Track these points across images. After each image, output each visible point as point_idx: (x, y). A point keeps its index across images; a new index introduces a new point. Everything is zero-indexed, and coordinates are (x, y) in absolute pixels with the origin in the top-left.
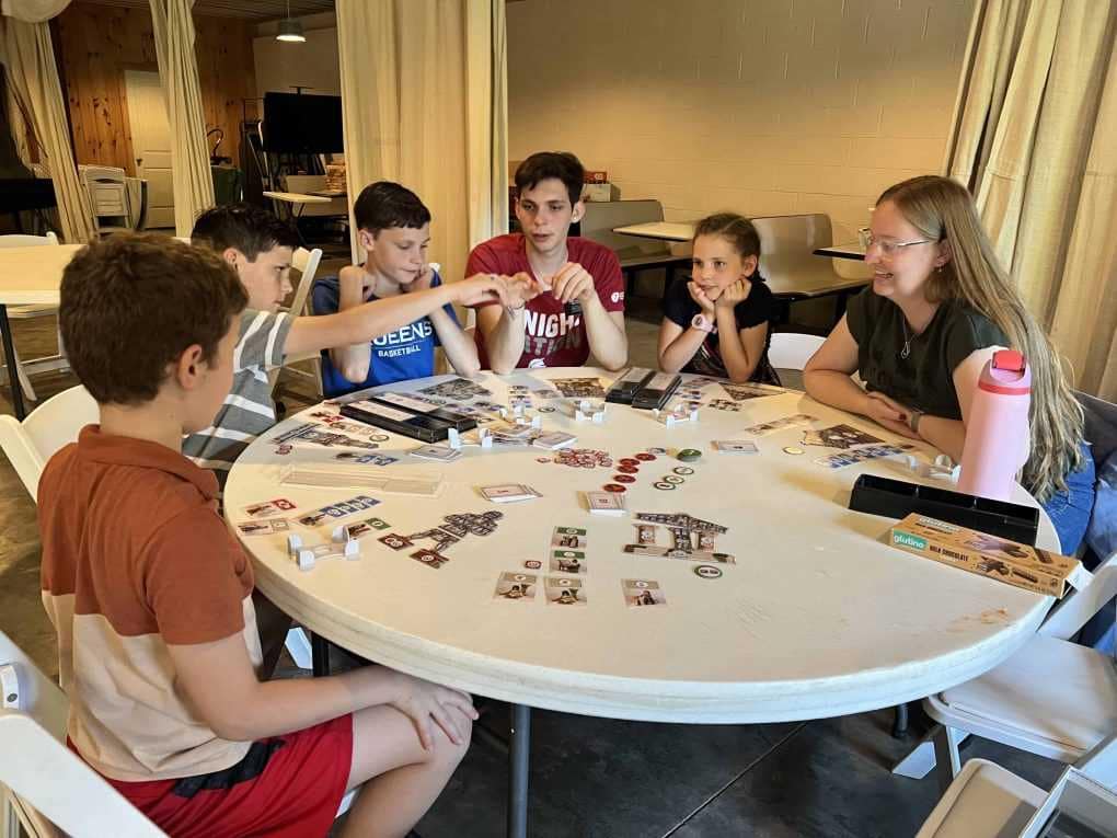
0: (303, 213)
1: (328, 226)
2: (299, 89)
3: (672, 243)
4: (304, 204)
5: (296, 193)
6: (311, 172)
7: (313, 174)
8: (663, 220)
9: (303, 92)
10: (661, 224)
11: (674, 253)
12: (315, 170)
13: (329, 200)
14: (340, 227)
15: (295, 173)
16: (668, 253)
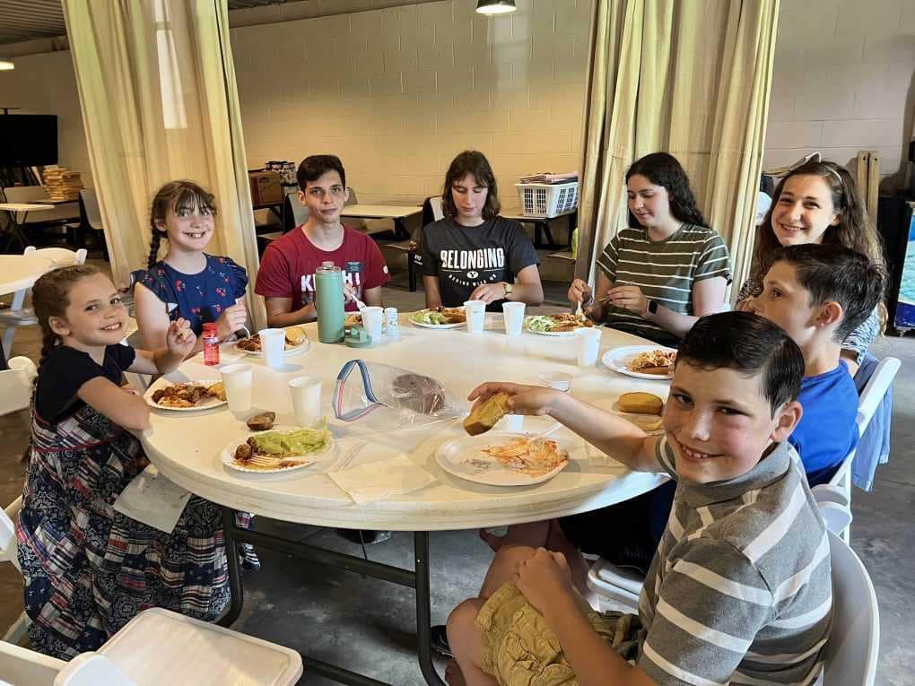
0: (28, 221)
1: (49, 230)
2: (6, 110)
3: (366, 220)
4: (27, 212)
5: (15, 202)
6: (26, 184)
7: (28, 185)
8: (357, 203)
9: (10, 112)
10: (356, 206)
11: (369, 228)
12: (29, 181)
13: (52, 206)
14: (61, 230)
15: (11, 185)
16: (364, 228)
